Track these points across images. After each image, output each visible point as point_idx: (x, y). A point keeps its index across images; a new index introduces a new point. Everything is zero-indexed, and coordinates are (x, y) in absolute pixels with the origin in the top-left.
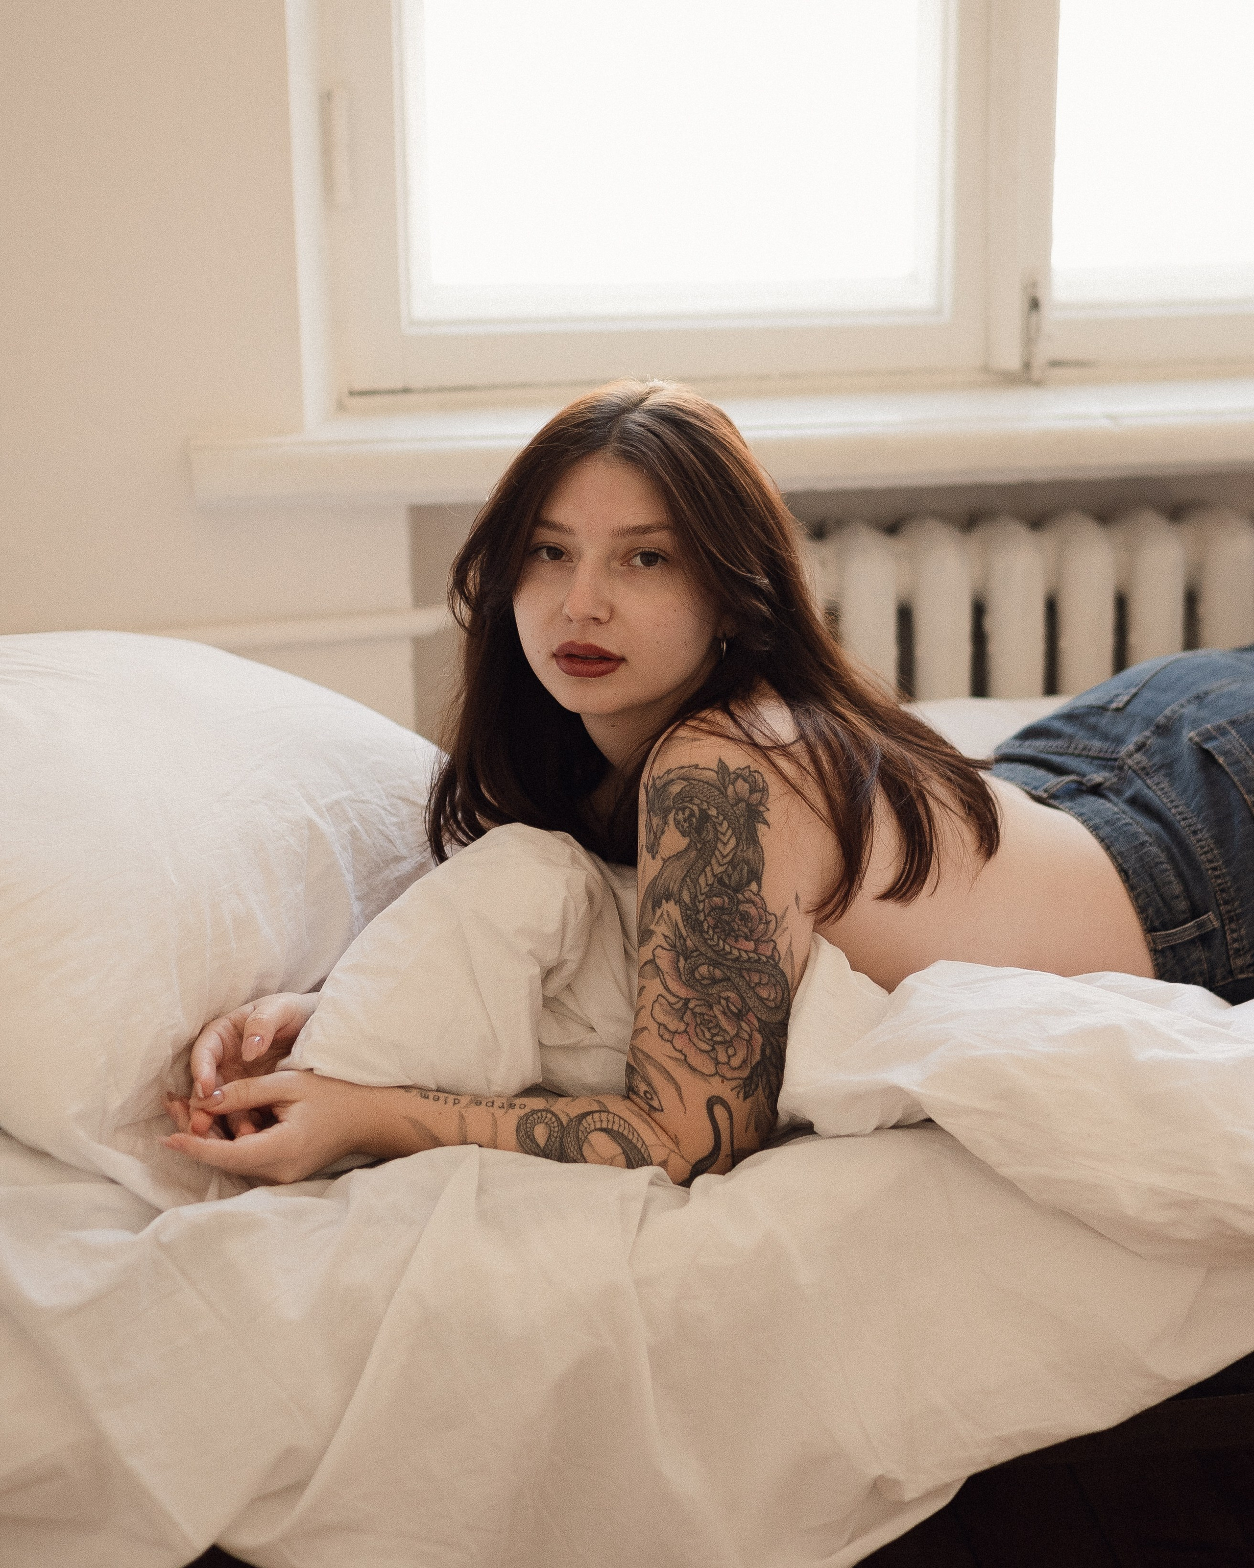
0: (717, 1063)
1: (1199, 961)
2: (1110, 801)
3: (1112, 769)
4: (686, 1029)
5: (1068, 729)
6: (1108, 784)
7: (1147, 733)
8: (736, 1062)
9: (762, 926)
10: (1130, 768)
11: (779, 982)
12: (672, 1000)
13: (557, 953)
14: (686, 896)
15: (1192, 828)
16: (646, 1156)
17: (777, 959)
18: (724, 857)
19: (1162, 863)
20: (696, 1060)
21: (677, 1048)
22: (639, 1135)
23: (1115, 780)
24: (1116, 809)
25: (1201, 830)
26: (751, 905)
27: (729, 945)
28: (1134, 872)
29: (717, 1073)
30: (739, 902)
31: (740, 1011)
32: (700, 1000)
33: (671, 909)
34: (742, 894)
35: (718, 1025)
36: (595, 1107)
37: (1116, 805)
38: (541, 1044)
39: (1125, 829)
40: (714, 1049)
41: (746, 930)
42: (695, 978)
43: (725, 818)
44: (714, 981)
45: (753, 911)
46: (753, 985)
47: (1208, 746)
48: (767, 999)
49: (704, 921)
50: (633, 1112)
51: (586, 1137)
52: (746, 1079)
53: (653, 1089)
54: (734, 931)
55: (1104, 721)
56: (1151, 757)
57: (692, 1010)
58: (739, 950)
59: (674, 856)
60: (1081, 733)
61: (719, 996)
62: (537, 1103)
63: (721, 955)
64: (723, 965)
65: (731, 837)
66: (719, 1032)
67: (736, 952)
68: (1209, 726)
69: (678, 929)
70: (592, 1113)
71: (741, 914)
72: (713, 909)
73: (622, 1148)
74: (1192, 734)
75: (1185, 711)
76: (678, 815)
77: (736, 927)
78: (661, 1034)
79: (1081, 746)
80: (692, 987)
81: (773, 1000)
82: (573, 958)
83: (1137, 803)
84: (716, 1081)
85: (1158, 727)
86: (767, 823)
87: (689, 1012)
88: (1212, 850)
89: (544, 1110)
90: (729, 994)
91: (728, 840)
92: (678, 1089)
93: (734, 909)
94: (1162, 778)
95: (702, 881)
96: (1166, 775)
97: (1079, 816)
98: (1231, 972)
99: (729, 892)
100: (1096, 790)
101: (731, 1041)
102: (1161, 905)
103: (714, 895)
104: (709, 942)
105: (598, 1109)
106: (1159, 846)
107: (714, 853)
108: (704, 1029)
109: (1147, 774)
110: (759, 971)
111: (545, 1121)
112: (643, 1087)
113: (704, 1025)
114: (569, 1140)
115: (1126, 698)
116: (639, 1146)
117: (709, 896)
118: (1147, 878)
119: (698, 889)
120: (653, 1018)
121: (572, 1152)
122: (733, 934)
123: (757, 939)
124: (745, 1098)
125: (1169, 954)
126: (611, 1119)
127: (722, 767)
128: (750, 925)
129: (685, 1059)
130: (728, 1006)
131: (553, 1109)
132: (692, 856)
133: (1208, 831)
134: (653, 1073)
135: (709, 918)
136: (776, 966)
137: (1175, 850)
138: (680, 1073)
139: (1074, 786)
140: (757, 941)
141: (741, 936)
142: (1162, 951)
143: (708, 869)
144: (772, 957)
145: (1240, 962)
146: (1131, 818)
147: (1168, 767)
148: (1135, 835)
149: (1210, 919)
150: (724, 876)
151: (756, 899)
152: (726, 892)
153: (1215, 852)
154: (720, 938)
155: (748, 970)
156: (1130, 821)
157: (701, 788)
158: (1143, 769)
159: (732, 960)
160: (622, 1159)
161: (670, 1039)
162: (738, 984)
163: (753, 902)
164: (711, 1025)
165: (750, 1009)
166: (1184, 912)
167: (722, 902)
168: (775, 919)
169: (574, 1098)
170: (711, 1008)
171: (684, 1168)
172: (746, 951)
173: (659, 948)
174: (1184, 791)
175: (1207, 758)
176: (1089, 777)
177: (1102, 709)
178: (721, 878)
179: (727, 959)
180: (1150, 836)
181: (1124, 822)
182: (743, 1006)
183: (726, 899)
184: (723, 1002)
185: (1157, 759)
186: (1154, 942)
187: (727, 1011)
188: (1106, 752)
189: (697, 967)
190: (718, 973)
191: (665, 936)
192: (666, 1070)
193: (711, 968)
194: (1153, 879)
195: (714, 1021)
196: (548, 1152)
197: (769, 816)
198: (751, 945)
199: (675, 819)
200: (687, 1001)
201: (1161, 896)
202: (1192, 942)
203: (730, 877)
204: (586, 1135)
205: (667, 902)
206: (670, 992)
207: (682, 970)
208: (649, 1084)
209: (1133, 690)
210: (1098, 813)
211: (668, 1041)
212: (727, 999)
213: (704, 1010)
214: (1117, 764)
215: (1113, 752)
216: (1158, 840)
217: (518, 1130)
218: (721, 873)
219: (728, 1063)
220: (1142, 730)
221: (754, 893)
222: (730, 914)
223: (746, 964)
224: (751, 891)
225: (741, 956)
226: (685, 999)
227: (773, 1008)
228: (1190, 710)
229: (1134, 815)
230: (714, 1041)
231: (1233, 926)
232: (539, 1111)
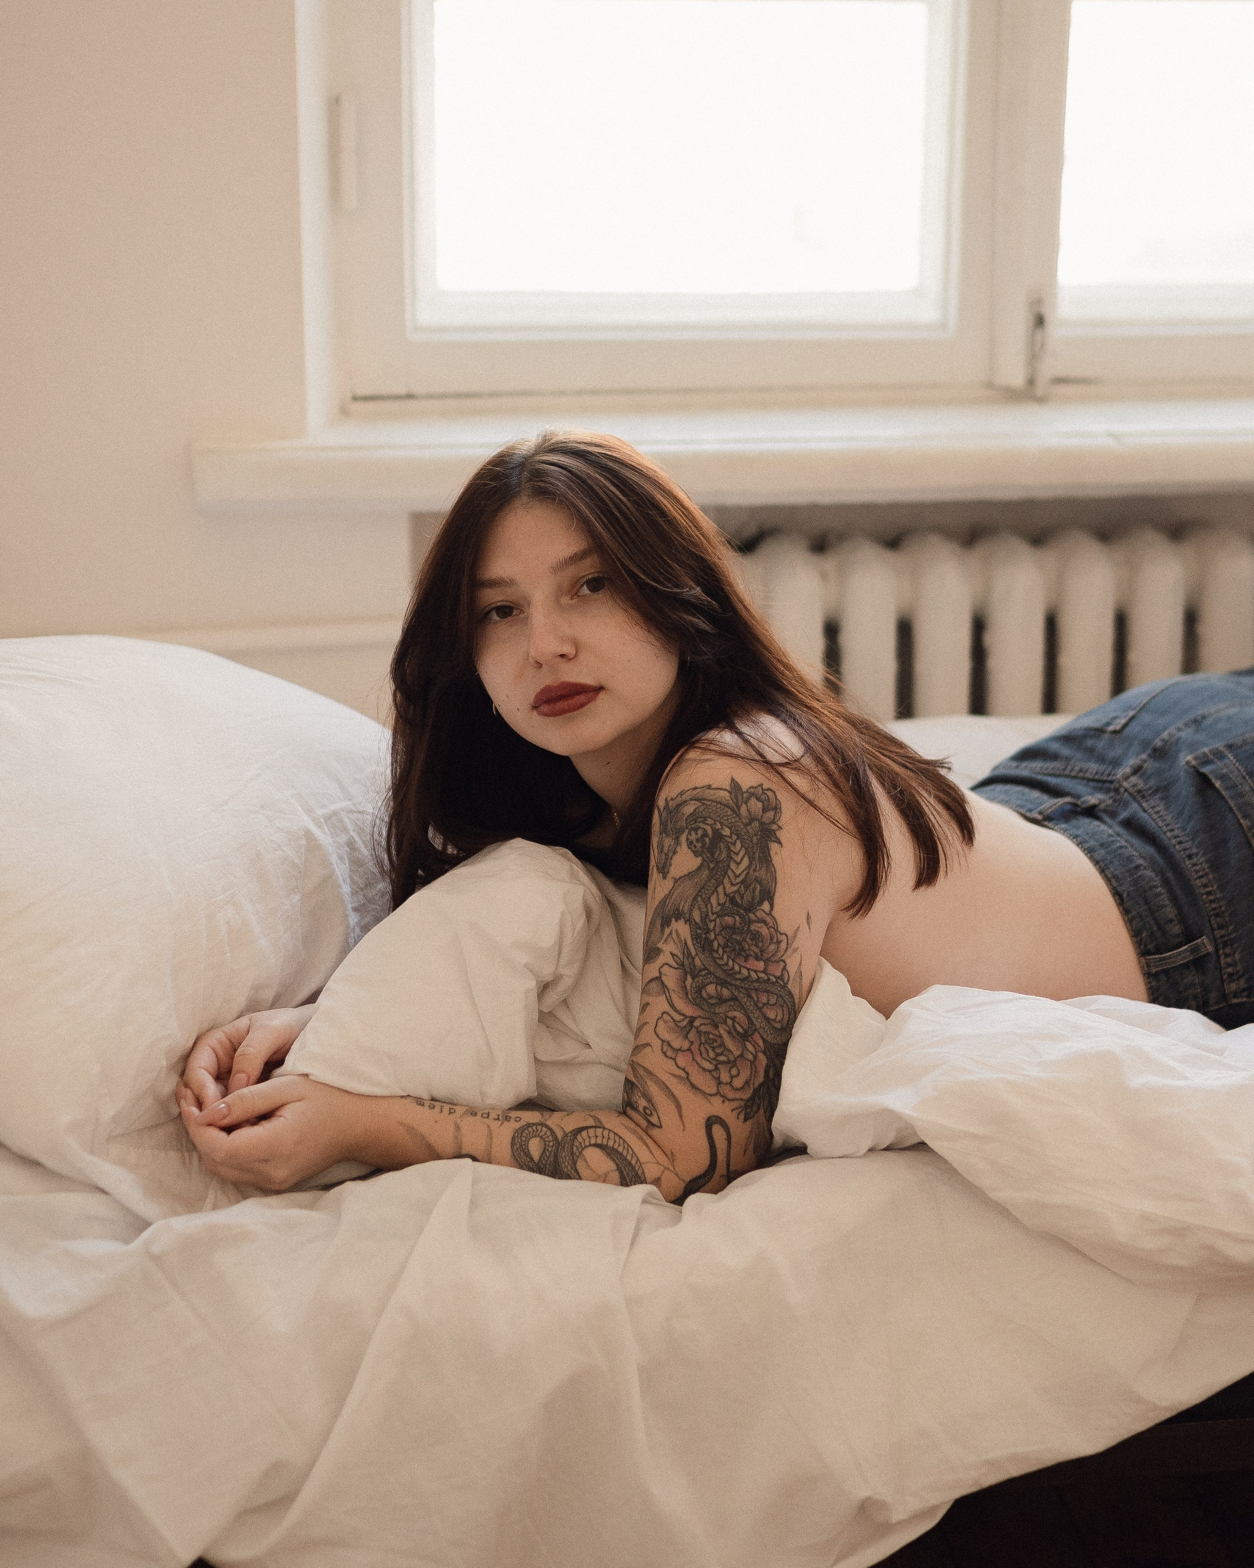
0: (720, 1083)
1: (1193, 984)
2: (1104, 823)
3: (1108, 791)
4: (690, 1047)
5: (1065, 751)
6: (1102, 806)
7: (1144, 756)
8: (738, 1083)
9: (773, 947)
10: (1126, 790)
11: (786, 1002)
12: (678, 1017)
13: (553, 967)
14: (697, 916)
15: (1187, 852)
16: (640, 1173)
17: (786, 980)
18: (737, 877)
19: (1156, 887)
20: (698, 1078)
21: (680, 1065)
22: (633, 1151)
23: (1110, 802)
24: (1110, 831)
25: (1197, 854)
26: (763, 925)
27: (738, 964)
28: (1128, 895)
29: (718, 1093)
30: (751, 922)
31: (746, 1032)
32: (706, 1018)
33: (681, 928)
34: (754, 914)
35: (722, 1045)
36: (591, 1122)
37: (1111, 827)
38: (536, 1059)
39: (1120, 852)
40: (716, 1068)
41: (756, 950)
42: (701, 996)
43: (738, 839)
44: (722, 1001)
45: (764, 931)
46: (761, 1005)
47: (1205, 770)
48: (773, 1020)
49: (714, 940)
50: (627, 1128)
51: (581, 1153)
52: (747, 1101)
53: (653, 1105)
54: (745, 951)
55: (1101, 744)
56: (1146, 780)
57: (697, 1028)
58: (748, 969)
59: (685, 875)
60: (1079, 755)
61: (725, 1015)
62: (531, 1116)
63: (730, 974)
64: (731, 985)
65: (744, 856)
66: (723, 1052)
68: (1206, 750)
69: (687, 947)
70: (587, 1128)
71: (752, 934)
72: (724, 928)
73: (617, 1164)
74: (1189, 758)
75: (1183, 734)
76: (690, 835)
77: (747, 947)
78: (664, 1050)
79: (1077, 768)
80: (698, 1005)
81: (780, 1022)
82: (569, 973)
83: (1132, 825)
84: (717, 1100)
85: (1155, 750)
86: (779, 842)
87: (694, 1031)
88: (1206, 874)
89: (539, 1124)
90: (736, 1014)
91: (741, 861)
92: (679, 1107)
93: (745, 929)
94: (1158, 802)
95: (713, 900)
96: (1162, 799)
97: (1074, 837)
98: (1225, 997)
99: (742, 911)
100: (1091, 812)
101: (735, 1061)
102: (1155, 928)
103: (726, 915)
104: (718, 961)
105: (594, 1124)
106: (1154, 871)
107: (726, 873)
108: (707, 1046)
109: (1143, 797)
110: (767, 992)
111: (540, 1135)
112: (642, 1103)
113: (708, 1044)
114: (564, 1154)
115: (1123, 721)
116: (633, 1162)
117: (719, 915)
118: (1141, 902)
119: (709, 909)
120: (658, 1036)
121: (566, 1167)
122: (743, 953)
123: (767, 959)
124: (745, 1120)
125: (1163, 978)
126: (606, 1136)
127: (735, 786)
128: (760, 944)
129: (688, 1077)
130: (734, 1026)
131: (549, 1123)
132: (704, 876)
133: (1204, 855)
134: (653, 1089)
135: (720, 938)
136: (785, 986)
137: (1170, 875)
138: (680, 1090)
139: (1068, 807)
140: (767, 961)
141: (751, 956)
142: (1156, 975)
143: (720, 889)
144: (781, 977)
145: (1234, 986)
146: (1126, 841)
147: (1164, 790)
148: (1129, 859)
149: (1203, 943)
150: (736, 895)
151: (768, 919)
152: (738, 911)
153: (1211, 876)
154: (730, 958)
155: (756, 990)
156: (1125, 844)
157: (714, 809)
158: (1139, 792)
159: (740, 979)
160: (616, 1175)
161: (674, 1057)
162: (746, 1004)
163: (764, 922)
164: (715, 1044)
165: (756, 1030)
166: (1178, 935)
167: (733, 921)
168: (786, 941)
169: (570, 1112)
170: (717, 1027)
171: (678, 1187)
172: (755, 971)
173: (666, 966)
174: (1180, 814)
175: (1203, 782)
176: (1082, 799)
177: (1099, 731)
178: (734, 897)
179: (736, 979)
180: (1144, 858)
181: (1118, 845)
182: (749, 1027)
183: (737, 918)
184: (729, 1022)
185: (1152, 782)
186: (1148, 966)
187: (733, 1031)
188: (1103, 774)
189: (704, 986)
190: (726, 993)
191: (673, 955)
192: (667, 1087)
193: (719, 988)
194: (1147, 903)
195: (719, 1040)
196: (542, 1166)
197: (782, 835)
198: (761, 965)
199: (687, 839)
200: (692, 1020)
201: (1155, 919)
202: (1186, 966)
203: (742, 898)
204: (580, 1151)
205: (676, 921)
206: (676, 1011)
207: (688, 988)
208: (649, 1100)
209: (1131, 713)
210: (1093, 835)
211: (671, 1058)
212: (733, 1019)
213: (708, 1029)
214: (1112, 786)
215: (1109, 775)
216: (1152, 862)
217: (513, 1143)
218: (734, 892)
219: (730, 1084)
220: (1138, 754)
221: (765, 913)
222: (741, 933)
223: (754, 984)
224: (763, 911)
225: (750, 976)
226: (691, 1017)
227: (779, 1030)
228: (1187, 734)
229: (1129, 838)
230: (718, 1060)
231: (1227, 950)
232: (534, 1124)
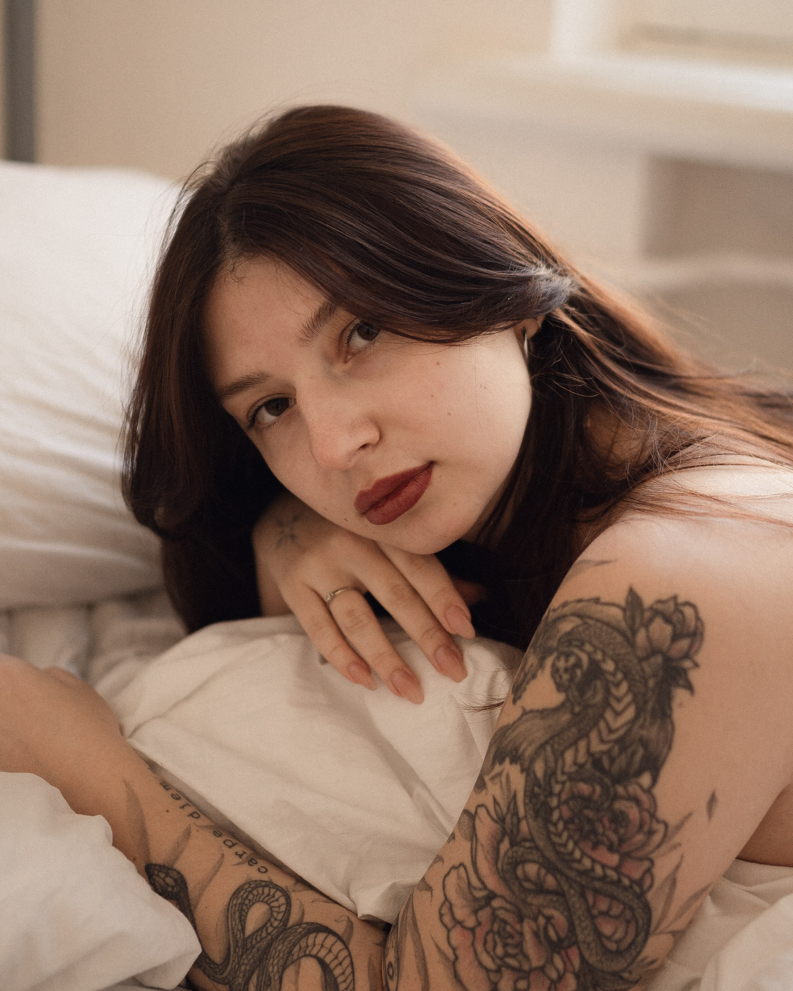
4: (475, 927)
9: (640, 837)
11: (636, 918)
12: (476, 883)
14: (540, 768)
17: (646, 886)
18: (611, 732)
20: (468, 971)
21: (452, 942)
26: (634, 804)
27: (581, 850)
30: (616, 797)
31: (561, 941)
32: (511, 903)
33: (515, 775)
34: (625, 787)
35: (520, 946)
40: (499, 971)
42: (515, 873)
43: (625, 678)
44: (541, 890)
45: (633, 813)
46: (595, 912)
48: (608, 937)
49: (555, 809)
51: (299, 958)
53: (398, 968)
54: (596, 834)
57: (494, 909)
59: (537, 711)
61: (539, 910)
63: (564, 860)
64: (562, 874)
65: (629, 705)
66: (517, 954)
67: (587, 863)
69: (515, 803)
70: (329, 932)
71: (613, 814)
72: (573, 797)
76: (558, 661)
77: (601, 831)
78: (443, 912)
80: (507, 882)
81: (616, 941)
86: (690, 686)
87: (488, 910)
89: (281, 890)
90: (556, 913)
91: (623, 710)
93: (606, 805)
95: (569, 756)
99: (606, 780)
101: (529, 972)
103: (581, 780)
104: (552, 837)
105: (340, 933)
107: (597, 723)
108: (498, 941)
110: (612, 897)
111: (273, 904)
112: (391, 956)
113: (501, 937)
117: (572, 778)
119: (560, 765)
120: (444, 887)
122: (593, 837)
123: (626, 853)
126: (341, 957)
127: (636, 600)
128: (622, 831)
129: (455, 962)
130: (546, 929)
131: (293, 896)
132: (563, 720)
134: (409, 948)
135: (564, 808)
136: (641, 897)
138: (438, 972)
140: (624, 856)
141: (603, 843)
143: (582, 743)
144: (640, 882)
150: (604, 757)
152: (601, 779)
154: (572, 838)
155: (596, 891)
157: (598, 631)
159: (576, 871)
161: (450, 927)
162: (574, 906)
163: (637, 801)
164: (510, 940)
165: (576, 942)
167: (590, 790)
168: (663, 832)
170: (521, 920)
172: (602, 865)
173: (484, 809)
178: (600, 758)
179: (571, 868)
182: (568, 937)
183: (598, 788)
184: (542, 921)
187: (542, 933)
189: (523, 861)
190: (550, 881)
191: (495, 801)
192: (424, 958)
193: (543, 872)
195: (517, 938)
197: (696, 676)
198: (614, 859)
199: (553, 665)
200: (492, 895)
203: (612, 762)
204: (300, 955)
205: (511, 763)
206: (476, 873)
207: (502, 853)
211: (447, 928)
213: (509, 917)
218: (602, 752)
221: (642, 789)
222: (598, 810)
224: (640, 785)
225: (593, 869)
226: (492, 891)
227: (611, 951)
230: (505, 962)
232: (277, 887)
